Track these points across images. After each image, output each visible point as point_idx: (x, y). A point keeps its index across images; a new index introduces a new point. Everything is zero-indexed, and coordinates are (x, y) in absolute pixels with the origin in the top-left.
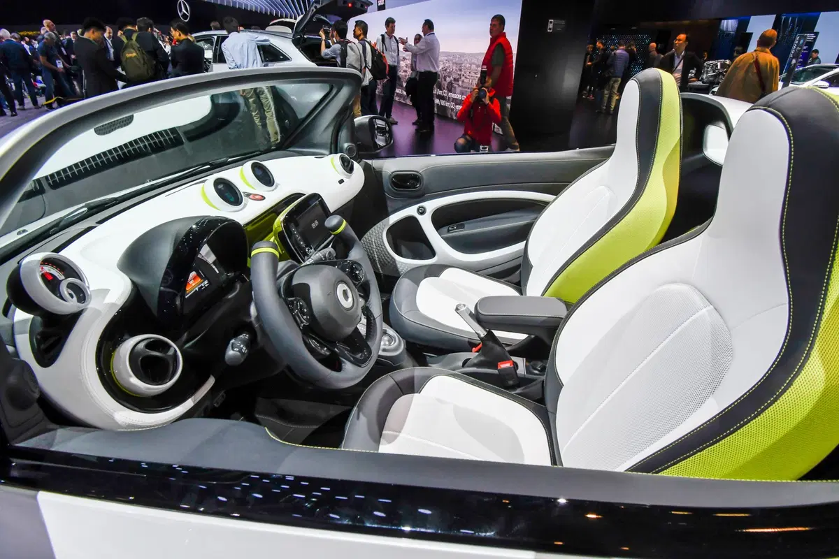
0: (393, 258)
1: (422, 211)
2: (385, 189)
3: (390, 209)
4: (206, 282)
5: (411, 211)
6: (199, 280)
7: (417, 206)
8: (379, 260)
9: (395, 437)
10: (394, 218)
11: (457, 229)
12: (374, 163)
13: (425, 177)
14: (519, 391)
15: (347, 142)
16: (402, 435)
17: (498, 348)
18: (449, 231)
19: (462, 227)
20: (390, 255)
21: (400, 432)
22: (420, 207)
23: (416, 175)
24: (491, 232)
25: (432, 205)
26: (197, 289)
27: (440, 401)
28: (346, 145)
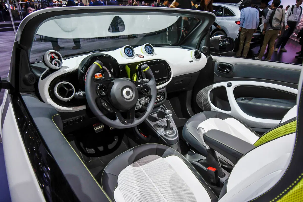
0: (210, 105)
1: (229, 85)
2: (215, 70)
3: (214, 81)
4: (104, 78)
5: (225, 84)
6: (101, 76)
7: (228, 82)
8: (204, 104)
9: (138, 166)
10: (215, 85)
11: (247, 100)
12: (214, 57)
13: (234, 68)
14: (213, 187)
15: (204, 46)
16: (141, 167)
17: (214, 159)
18: (242, 100)
19: (251, 100)
20: (209, 103)
21: (141, 165)
22: (229, 83)
23: (230, 66)
24: (264, 107)
25: (236, 83)
26: (99, 79)
27: (170, 167)
28: (203, 47)
